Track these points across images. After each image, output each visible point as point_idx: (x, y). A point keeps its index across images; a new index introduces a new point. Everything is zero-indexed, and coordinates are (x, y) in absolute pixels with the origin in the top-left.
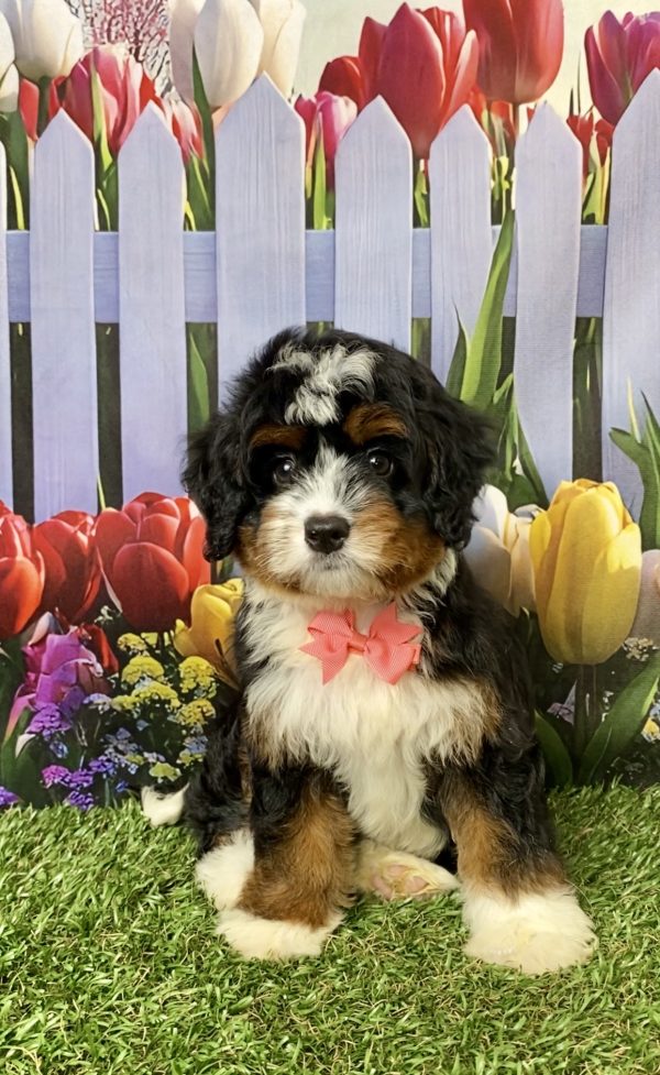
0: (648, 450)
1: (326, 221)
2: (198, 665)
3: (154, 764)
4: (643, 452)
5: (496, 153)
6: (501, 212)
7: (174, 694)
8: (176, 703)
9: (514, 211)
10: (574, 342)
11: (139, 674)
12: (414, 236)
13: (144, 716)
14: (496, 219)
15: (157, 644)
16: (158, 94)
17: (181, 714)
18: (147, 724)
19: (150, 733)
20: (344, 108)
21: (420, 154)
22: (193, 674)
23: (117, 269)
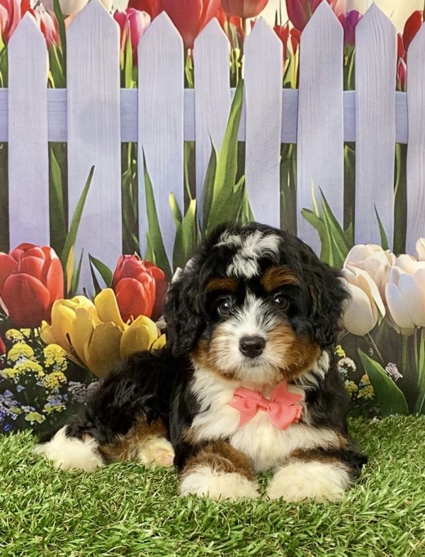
0: (323, 221)
1: (132, 83)
2: (55, 350)
3: (28, 413)
4: (321, 222)
5: (233, 46)
6: (236, 80)
7: (40, 368)
8: (42, 374)
9: (243, 80)
10: (280, 157)
11: (19, 355)
12: (185, 92)
13: (21, 382)
14: (233, 84)
15: (30, 336)
16: (32, 7)
17: (45, 380)
18: (23, 388)
19: (25, 393)
20: (143, 18)
21: (188, 46)
22: (52, 355)
23: (7, 110)
